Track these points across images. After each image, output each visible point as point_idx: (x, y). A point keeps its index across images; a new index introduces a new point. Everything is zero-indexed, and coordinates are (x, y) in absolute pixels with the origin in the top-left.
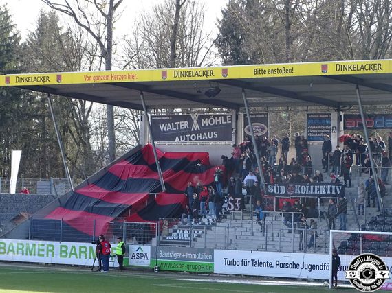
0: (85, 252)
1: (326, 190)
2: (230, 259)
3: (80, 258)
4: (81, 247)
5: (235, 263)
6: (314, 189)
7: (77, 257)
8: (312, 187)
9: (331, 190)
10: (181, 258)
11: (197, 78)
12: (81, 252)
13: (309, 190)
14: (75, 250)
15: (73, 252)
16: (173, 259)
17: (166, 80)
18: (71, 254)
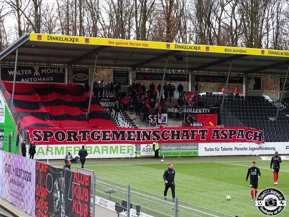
0: (106, 150)
1: (202, 111)
2: (208, 148)
3: (103, 153)
4: (103, 147)
5: (211, 150)
6: (195, 111)
7: (100, 153)
8: (194, 110)
9: (205, 111)
10: (178, 149)
11: (190, 50)
12: (103, 150)
13: (192, 110)
14: (98, 149)
15: (97, 150)
16: (172, 150)
17: (170, 49)
18: (95, 151)
